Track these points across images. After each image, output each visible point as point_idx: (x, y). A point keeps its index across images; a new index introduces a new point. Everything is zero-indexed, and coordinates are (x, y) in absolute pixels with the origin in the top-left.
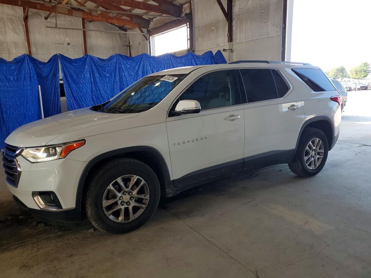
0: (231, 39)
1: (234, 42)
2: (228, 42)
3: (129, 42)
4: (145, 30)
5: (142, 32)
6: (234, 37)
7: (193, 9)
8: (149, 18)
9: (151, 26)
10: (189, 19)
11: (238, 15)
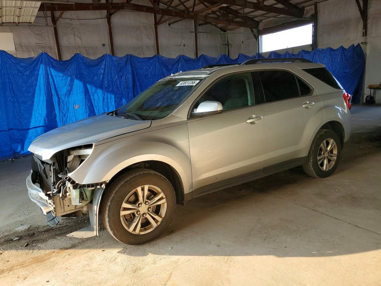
0: (365, 34)
1: (368, 36)
2: (363, 36)
3: (228, 42)
4: (255, 30)
5: (252, 31)
6: (368, 32)
7: (319, 11)
8: (260, 20)
9: (261, 27)
10: (314, 19)
11: (374, 14)
